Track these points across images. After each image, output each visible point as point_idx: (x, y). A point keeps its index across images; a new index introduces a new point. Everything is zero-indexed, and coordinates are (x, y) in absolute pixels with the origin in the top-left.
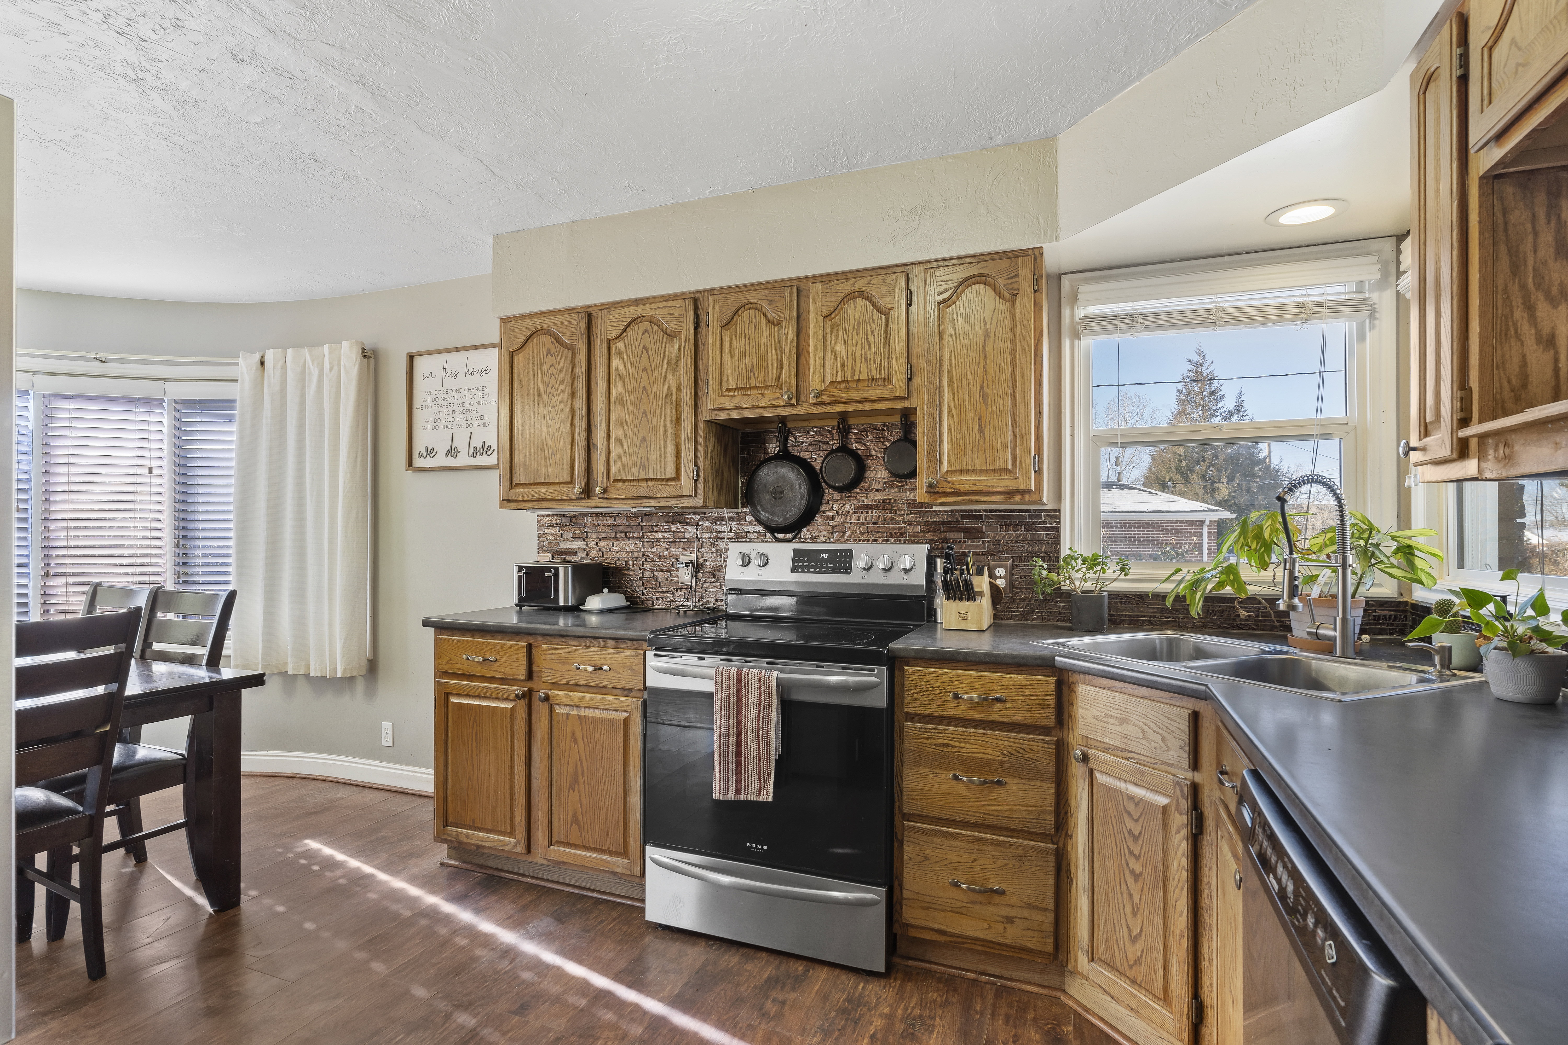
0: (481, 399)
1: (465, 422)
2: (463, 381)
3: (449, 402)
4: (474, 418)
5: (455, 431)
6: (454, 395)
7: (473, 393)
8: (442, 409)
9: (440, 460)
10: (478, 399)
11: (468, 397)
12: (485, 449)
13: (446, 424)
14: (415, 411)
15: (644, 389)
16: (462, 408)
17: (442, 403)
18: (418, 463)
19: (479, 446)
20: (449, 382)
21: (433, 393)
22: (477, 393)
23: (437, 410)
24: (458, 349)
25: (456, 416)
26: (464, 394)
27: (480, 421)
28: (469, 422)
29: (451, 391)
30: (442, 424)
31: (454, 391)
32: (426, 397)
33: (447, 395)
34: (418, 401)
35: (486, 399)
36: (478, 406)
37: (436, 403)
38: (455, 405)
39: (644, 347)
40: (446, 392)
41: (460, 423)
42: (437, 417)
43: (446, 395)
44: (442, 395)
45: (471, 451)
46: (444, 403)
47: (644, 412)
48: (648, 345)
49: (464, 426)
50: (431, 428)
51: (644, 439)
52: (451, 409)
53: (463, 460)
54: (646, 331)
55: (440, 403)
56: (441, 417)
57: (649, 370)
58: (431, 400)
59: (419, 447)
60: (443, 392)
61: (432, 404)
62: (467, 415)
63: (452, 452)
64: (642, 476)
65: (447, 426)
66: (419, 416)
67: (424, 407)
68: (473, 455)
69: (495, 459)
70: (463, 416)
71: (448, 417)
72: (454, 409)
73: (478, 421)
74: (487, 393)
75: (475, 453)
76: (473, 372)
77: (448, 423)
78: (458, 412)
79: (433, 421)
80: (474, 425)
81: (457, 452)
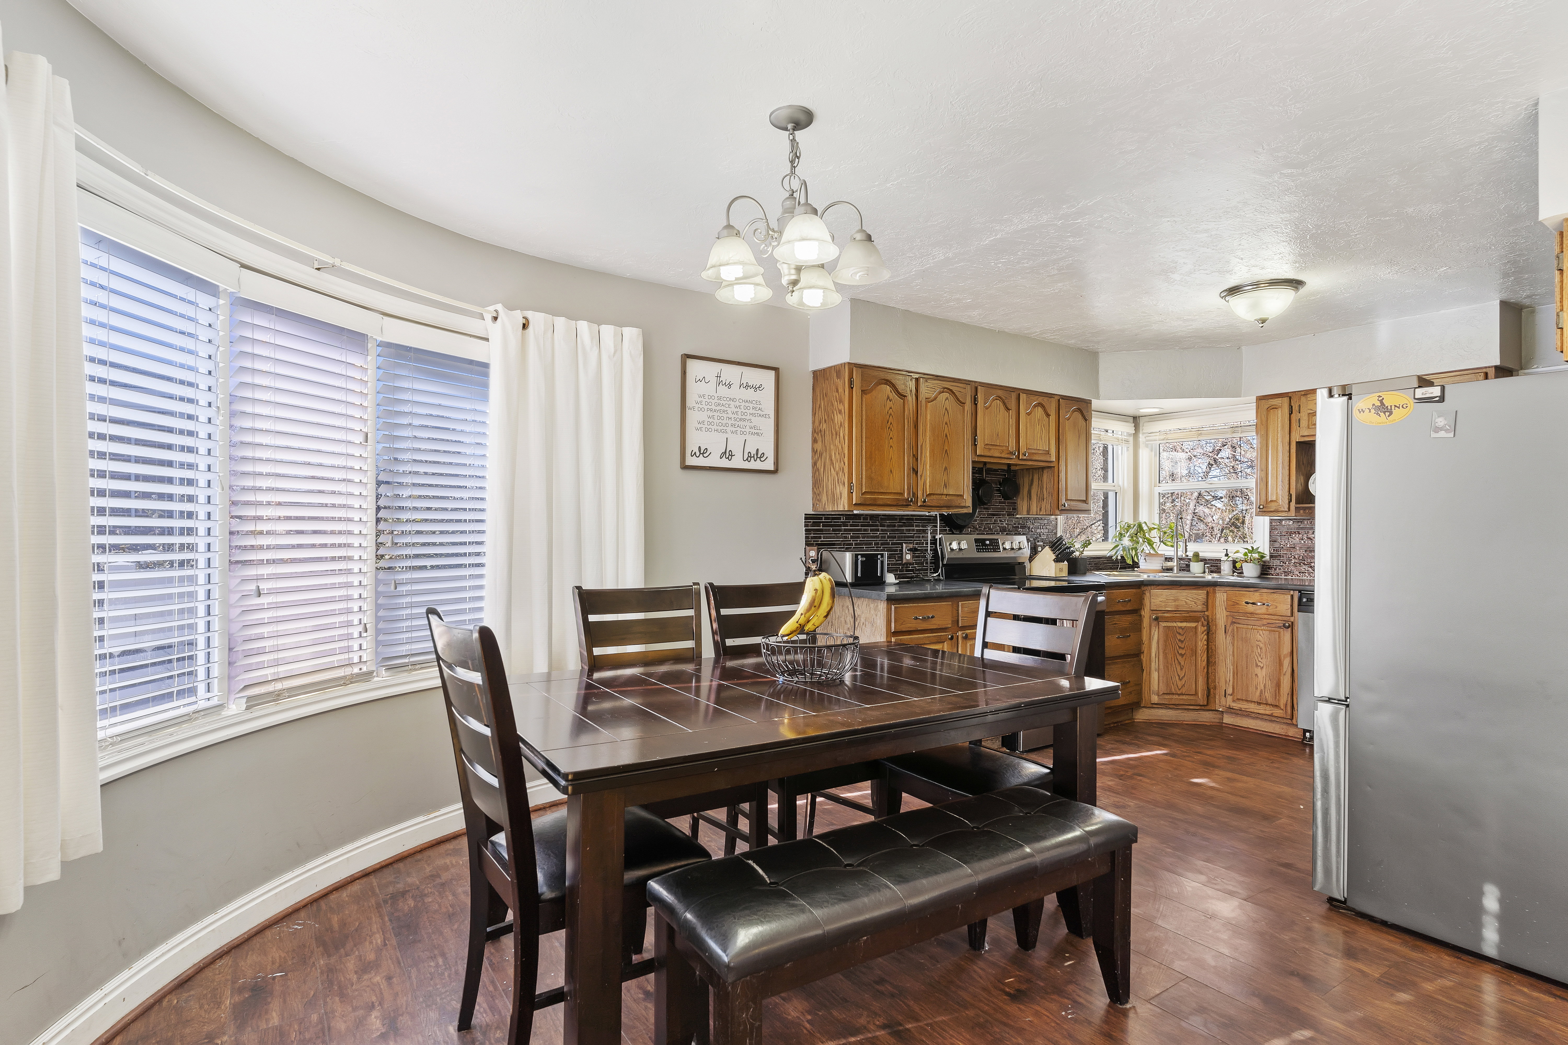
0: (754, 412)
1: (739, 429)
2: (736, 392)
3: (723, 408)
4: (748, 427)
5: (729, 435)
6: (728, 403)
7: (747, 404)
8: (716, 414)
9: (714, 460)
10: (752, 411)
11: (742, 407)
12: (759, 456)
13: (719, 428)
14: (686, 410)
15: (946, 436)
16: (736, 416)
17: (716, 408)
18: (689, 460)
19: (754, 452)
20: (723, 390)
21: (706, 397)
22: (751, 405)
23: (711, 414)
24: (736, 363)
25: (730, 422)
26: (737, 404)
27: (753, 431)
28: (743, 430)
29: (725, 399)
30: (716, 428)
31: (728, 399)
32: (699, 400)
33: (722, 402)
34: (690, 400)
35: (759, 412)
36: (751, 417)
37: (710, 407)
38: (729, 412)
39: (946, 409)
40: (720, 398)
41: (734, 429)
42: (711, 420)
43: (719, 401)
44: (716, 400)
45: (746, 457)
46: (718, 408)
47: (946, 451)
48: (948, 408)
49: (738, 432)
50: (703, 429)
51: (946, 469)
52: (725, 415)
53: (737, 462)
54: (947, 399)
55: (713, 407)
56: (715, 421)
57: (949, 424)
58: (703, 403)
59: (692, 445)
60: (716, 398)
61: (706, 407)
62: (741, 423)
63: (727, 454)
64: (945, 492)
65: (721, 430)
66: (693, 417)
67: (696, 409)
68: (747, 459)
69: (769, 465)
70: (737, 423)
71: (722, 422)
72: (728, 415)
73: (751, 430)
74: (760, 406)
75: (750, 457)
76: (747, 386)
77: (722, 428)
78: (733, 419)
79: (706, 423)
80: (748, 433)
81: (732, 456)
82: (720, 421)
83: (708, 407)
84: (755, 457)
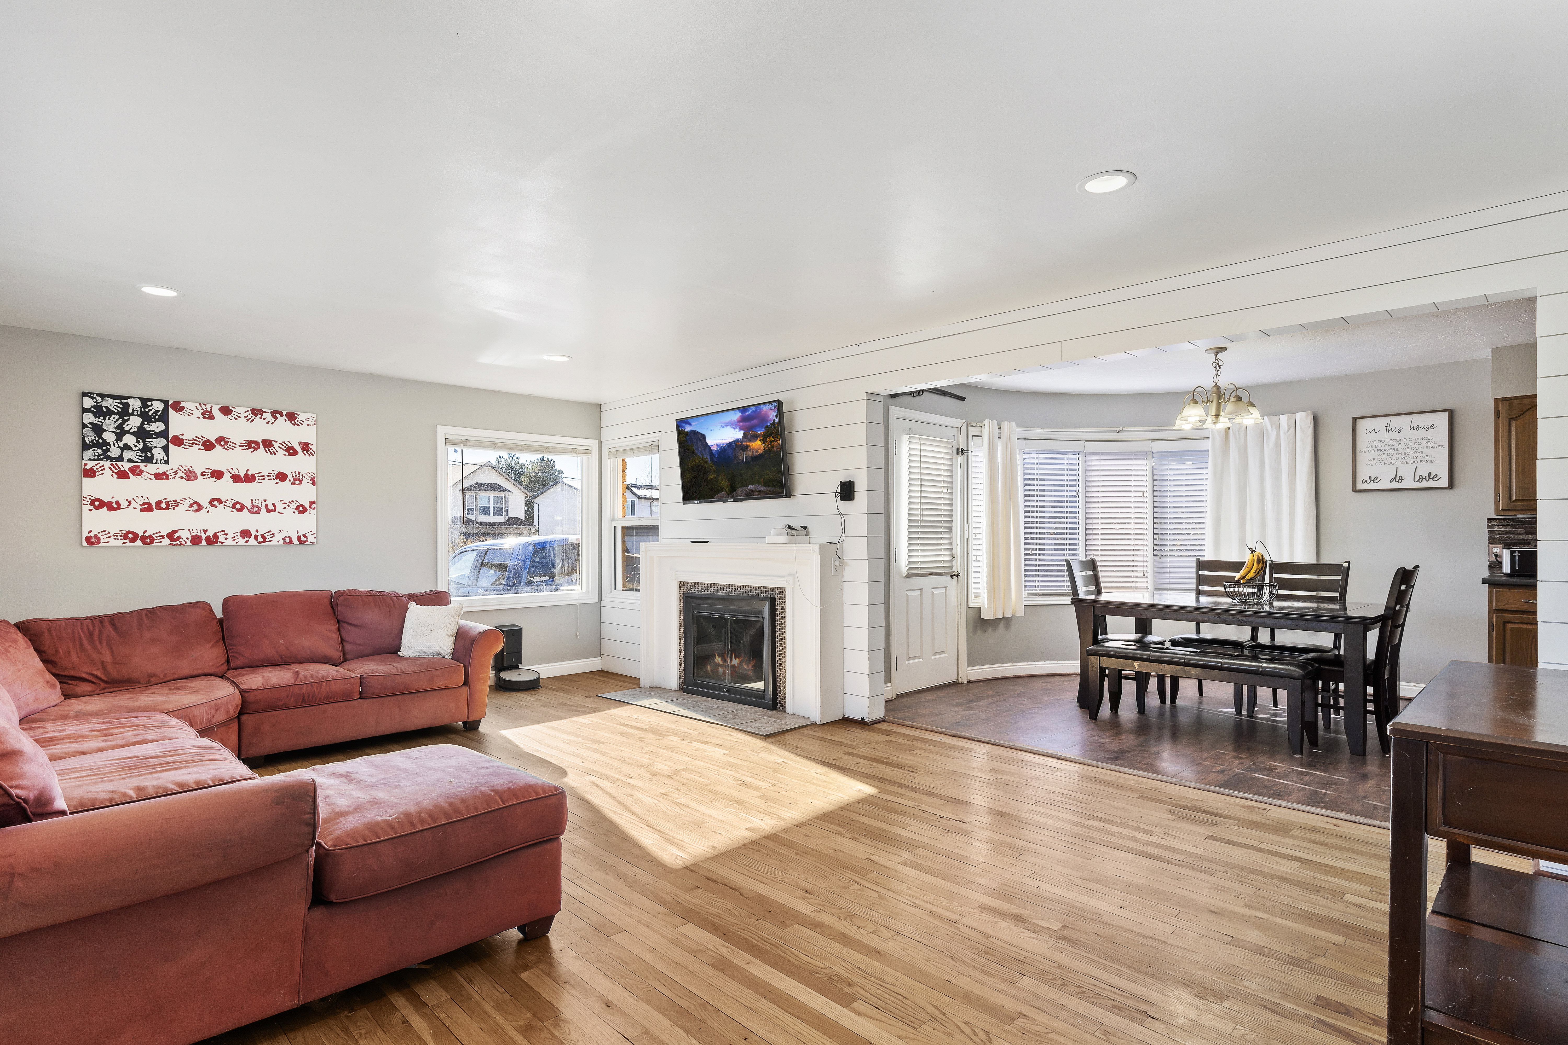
0: (1425, 445)
1: (1410, 460)
2: (1406, 434)
3: (1393, 447)
4: (1419, 457)
5: (1400, 466)
6: (1398, 443)
7: (1418, 441)
8: (1386, 452)
9: (1385, 484)
10: (1423, 445)
11: (1413, 444)
12: (1431, 477)
13: (1389, 461)
14: (1358, 453)
16: (1406, 451)
17: (1386, 448)
18: (1360, 486)
19: (1425, 475)
20: (1392, 435)
21: (1377, 442)
22: (1423, 441)
23: (1381, 453)
24: (1405, 414)
25: (1400, 456)
26: (1408, 442)
27: (1425, 459)
28: (1414, 460)
29: (1395, 441)
30: (1386, 462)
31: (1398, 440)
32: (1370, 445)
33: (1391, 443)
34: (1361, 446)
35: (1432, 445)
36: (1422, 449)
37: (1380, 449)
38: (1399, 448)
40: (1389, 441)
41: (1404, 461)
42: (1381, 457)
43: (1389, 443)
44: (1386, 443)
45: (1417, 478)
46: (1388, 448)
49: (1409, 462)
50: (1374, 464)
52: (1395, 452)
53: (1408, 483)
55: (1383, 448)
56: (1385, 457)
58: (1374, 446)
59: (1363, 476)
60: (1386, 441)
61: (1376, 449)
62: (1412, 456)
63: (1398, 479)
65: (1391, 463)
66: (1363, 457)
67: (1367, 451)
68: (1418, 481)
69: (1444, 482)
70: (1408, 456)
71: (1392, 457)
72: (1398, 452)
73: (1423, 459)
74: (1433, 441)
75: (1421, 479)
76: (1418, 428)
77: (1392, 461)
78: (1403, 454)
79: (1376, 460)
80: (1419, 462)
81: (1402, 480)
82: (1390, 456)
83: (1378, 448)
84: (1428, 478)
